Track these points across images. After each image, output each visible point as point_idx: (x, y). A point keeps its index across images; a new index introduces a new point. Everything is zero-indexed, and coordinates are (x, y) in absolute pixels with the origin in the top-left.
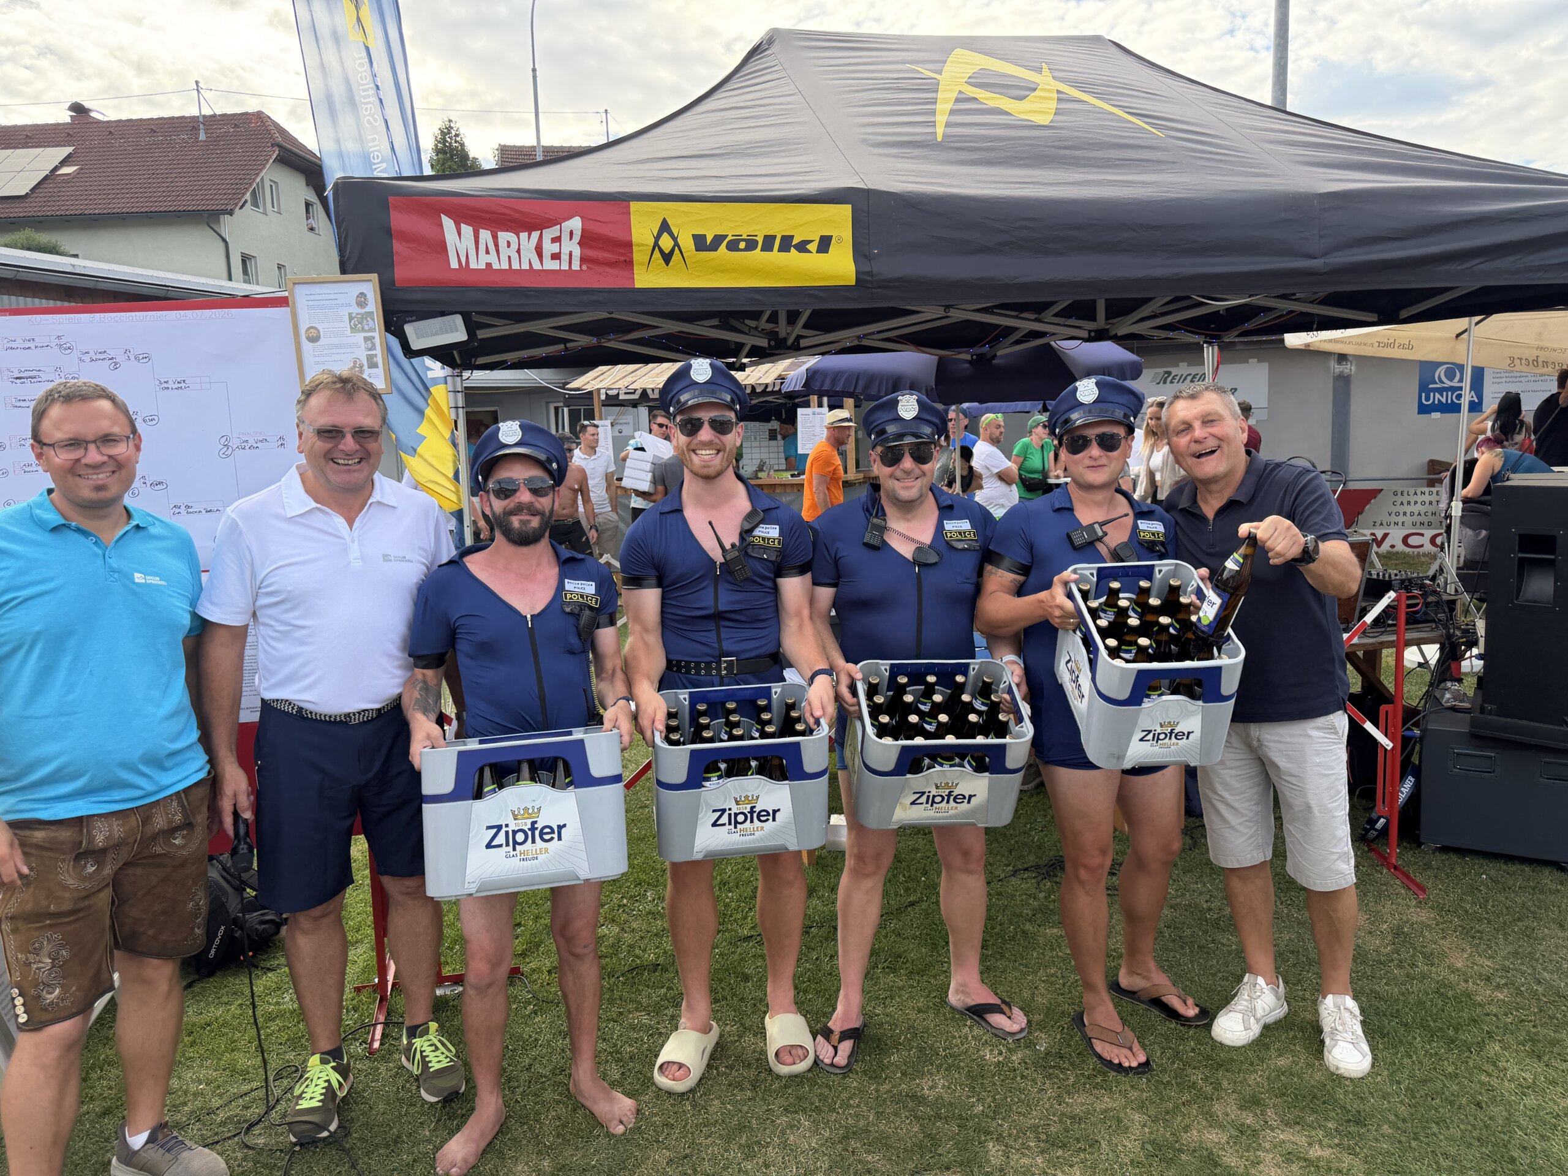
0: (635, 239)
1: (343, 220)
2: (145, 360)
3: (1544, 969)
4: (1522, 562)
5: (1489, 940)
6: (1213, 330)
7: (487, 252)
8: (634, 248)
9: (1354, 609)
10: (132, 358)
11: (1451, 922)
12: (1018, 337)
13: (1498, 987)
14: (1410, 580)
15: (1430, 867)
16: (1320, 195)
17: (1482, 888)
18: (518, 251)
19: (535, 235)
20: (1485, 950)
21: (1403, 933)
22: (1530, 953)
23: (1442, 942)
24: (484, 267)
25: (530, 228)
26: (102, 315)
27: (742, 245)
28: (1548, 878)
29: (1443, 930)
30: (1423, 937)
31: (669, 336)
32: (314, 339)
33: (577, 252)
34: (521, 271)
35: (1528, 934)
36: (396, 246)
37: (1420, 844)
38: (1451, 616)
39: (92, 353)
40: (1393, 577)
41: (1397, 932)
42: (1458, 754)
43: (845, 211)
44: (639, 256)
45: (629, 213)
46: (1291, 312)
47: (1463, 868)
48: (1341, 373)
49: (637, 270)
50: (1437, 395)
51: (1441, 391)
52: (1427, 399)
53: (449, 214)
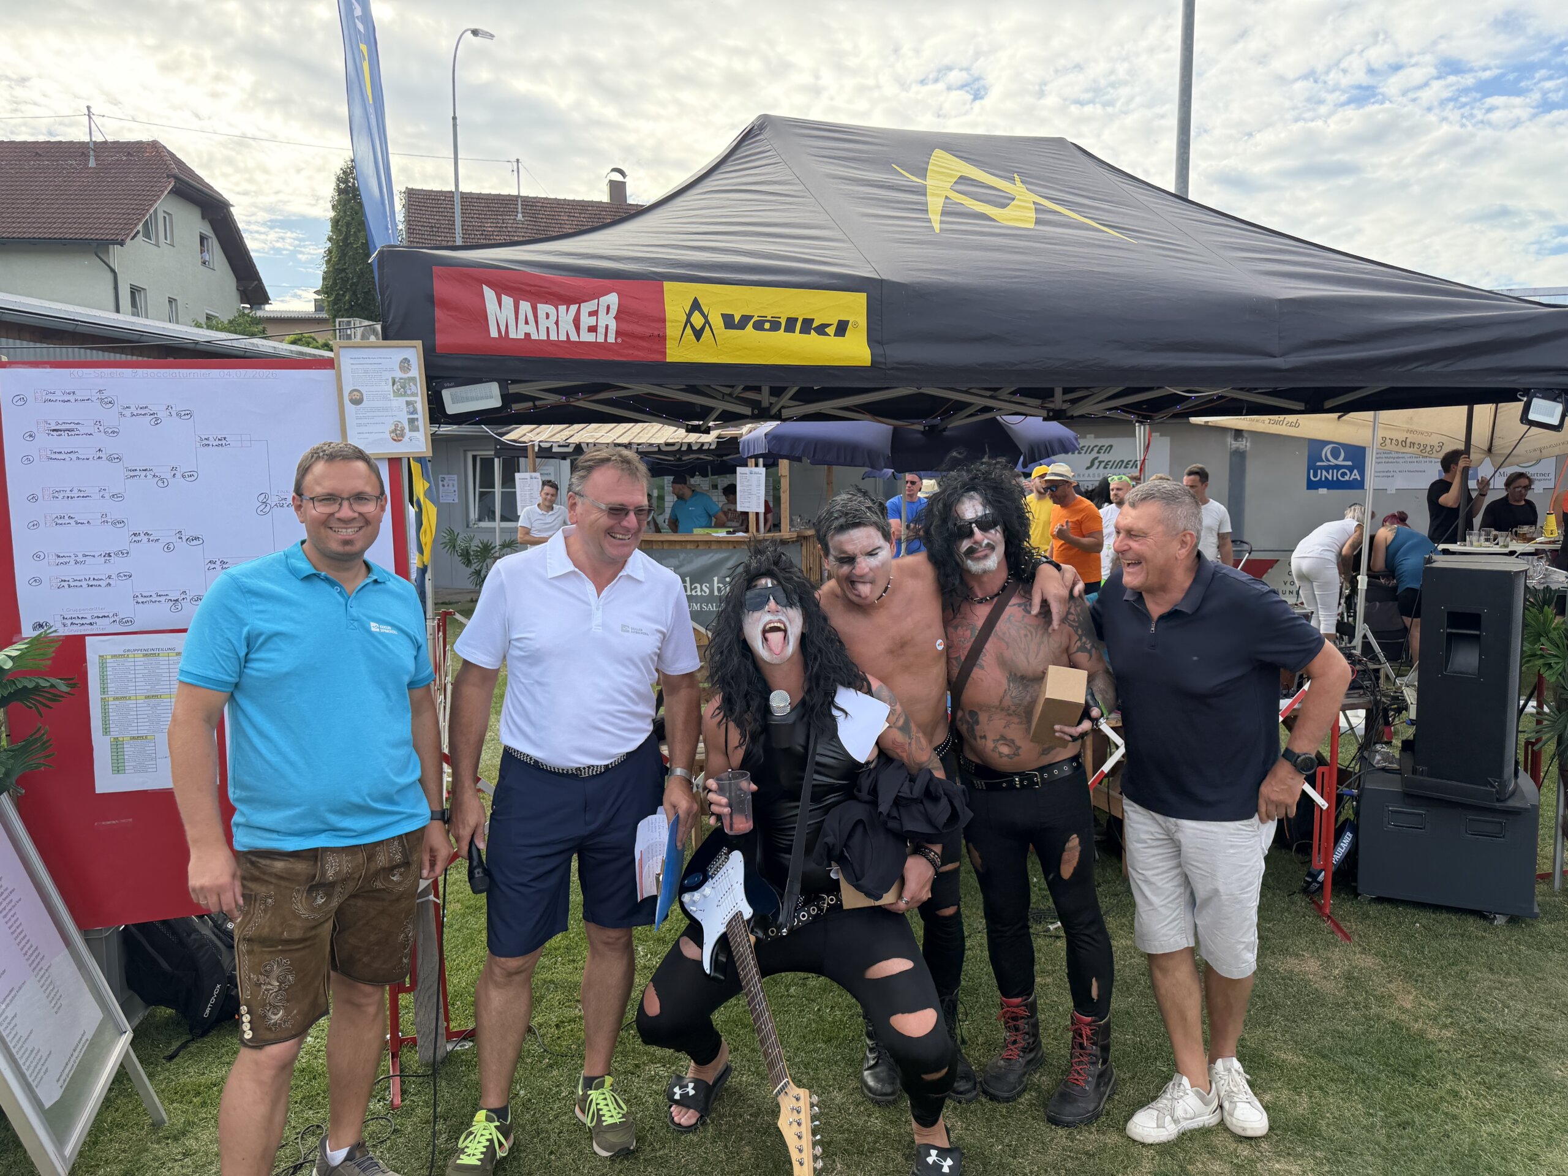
0: (668, 316)
1: (387, 287)
2: (186, 417)
3: (1482, 1009)
4: (1449, 635)
5: (1430, 983)
6: (1144, 410)
7: (527, 323)
8: (668, 324)
10: (174, 414)
11: (1394, 967)
12: (972, 412)
13: (1445, 1026)
15: (1368, 916)
16: (1280, 301)
17: (1417, 935)
18: (557, 323)
19: (574, 308)
20: (1428, 993)
21: (1354, 978)
22: (1467, 995)
23: (1388, 985)
24: (523, 337)
25: (568, 301)
26: (145, 370)
27: (767, 326)
28: (1472, 925)
29: (1388, 974)
30: (1372, 981)
31: (638, 398)
32: (357, 402)
33: (613, 326)
34: (557, 344)
35: (1462, 976)
36: (439, 313)
37: (1357, 895)
38: (1378, 683)
39: (133, 407)
41: (1349, 977)
42: (1392, 811)
43: (861, 299)
44: (672, 331)
45: (661, 292)
46: (1220, 397)
47: (1397, 917)
48: (1238, 448)
49: (669, 344)
50: (1324, 473)
51: (1327, 468)
52: (1315, 476)
53: (491, 285)
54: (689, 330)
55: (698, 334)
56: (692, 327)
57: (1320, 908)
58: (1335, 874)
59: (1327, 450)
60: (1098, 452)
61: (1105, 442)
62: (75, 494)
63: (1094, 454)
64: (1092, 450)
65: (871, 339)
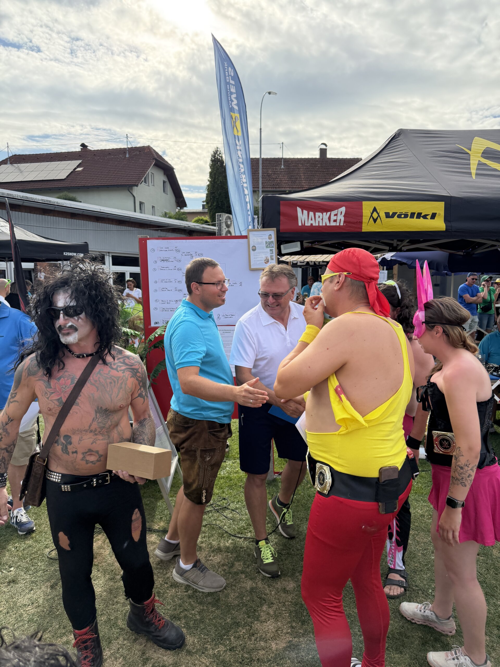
0: (364, 214)
7: (312, 220)
8: (363, 217)
18: (322, 219)
19: (329, 213)
24: (309, 225)
25: (327, 211)
27: (403, 216)
32: (254, 250)
33: (343, 219)
34: (322, 227)
36: (282, 218)
39: (185, 253)
43: (442, 204)
44: (365, 219)
45: (361, 205)
49: (363, 225)
53: (300, 207)
54: (372, 219)
55: (375, 221)
56: (373, 218)
62: (168, 281)
65: (446, 220)
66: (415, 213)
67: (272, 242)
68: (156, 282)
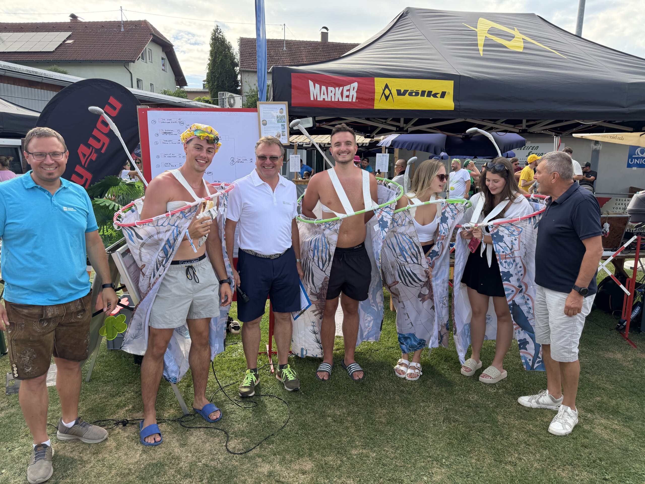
0: (376, 91)
6: (559, 131)
7: (324, 94)
8: (376, 94)
9: (620, 242)
14: (640, 233)
16: (629, 84)
18: (335, 94)
19: (341, 88)
21: (637, 361)
24: (322, 99)
25: (339, 86)
27: (414, 94)
33: (355, 95)
34: (335, 102)
36: (293, 92)
37: (640, 331)
40: (634, 232)
41: (635, 361)
43: (451, 83)
44: (377, 96)
45: (374, 81)
46: (594, 125)
48: (596, 149)
49: (376, 102)
50: (636, 160)
51: (637, 158)
52: (631, 162)
53: (312, 80)
54: (383, 96)
55: (387, 98)
56: (385, 95)
57: (624, 336)
58: (631, 323)
59: (638, 150)
60: (532, 149)
61: (536, 145)
62: (171, 155)
63: (530, 150)
64: (529, 148)
65: (455, 99)
66: (425, 91)
67: (284, 116)
68: (158, 157)
